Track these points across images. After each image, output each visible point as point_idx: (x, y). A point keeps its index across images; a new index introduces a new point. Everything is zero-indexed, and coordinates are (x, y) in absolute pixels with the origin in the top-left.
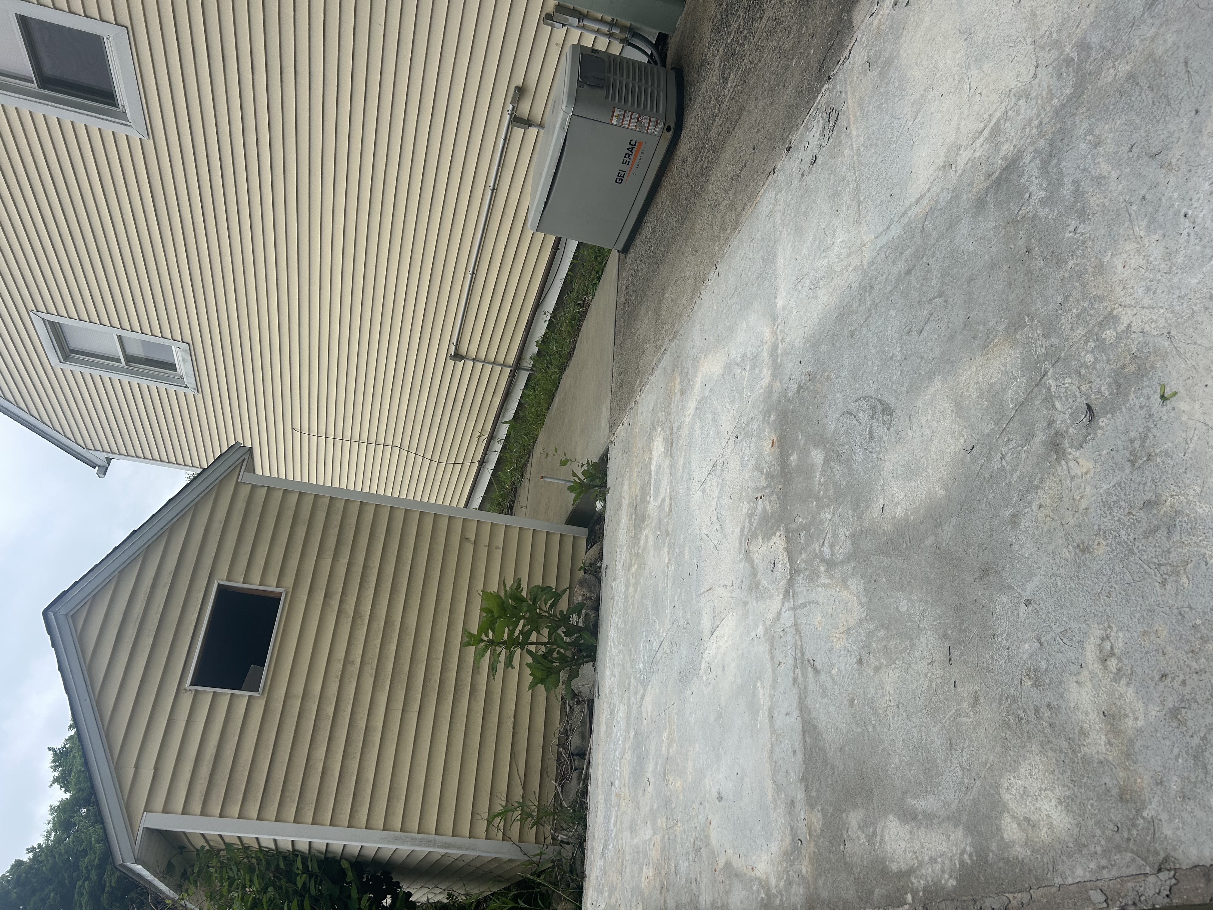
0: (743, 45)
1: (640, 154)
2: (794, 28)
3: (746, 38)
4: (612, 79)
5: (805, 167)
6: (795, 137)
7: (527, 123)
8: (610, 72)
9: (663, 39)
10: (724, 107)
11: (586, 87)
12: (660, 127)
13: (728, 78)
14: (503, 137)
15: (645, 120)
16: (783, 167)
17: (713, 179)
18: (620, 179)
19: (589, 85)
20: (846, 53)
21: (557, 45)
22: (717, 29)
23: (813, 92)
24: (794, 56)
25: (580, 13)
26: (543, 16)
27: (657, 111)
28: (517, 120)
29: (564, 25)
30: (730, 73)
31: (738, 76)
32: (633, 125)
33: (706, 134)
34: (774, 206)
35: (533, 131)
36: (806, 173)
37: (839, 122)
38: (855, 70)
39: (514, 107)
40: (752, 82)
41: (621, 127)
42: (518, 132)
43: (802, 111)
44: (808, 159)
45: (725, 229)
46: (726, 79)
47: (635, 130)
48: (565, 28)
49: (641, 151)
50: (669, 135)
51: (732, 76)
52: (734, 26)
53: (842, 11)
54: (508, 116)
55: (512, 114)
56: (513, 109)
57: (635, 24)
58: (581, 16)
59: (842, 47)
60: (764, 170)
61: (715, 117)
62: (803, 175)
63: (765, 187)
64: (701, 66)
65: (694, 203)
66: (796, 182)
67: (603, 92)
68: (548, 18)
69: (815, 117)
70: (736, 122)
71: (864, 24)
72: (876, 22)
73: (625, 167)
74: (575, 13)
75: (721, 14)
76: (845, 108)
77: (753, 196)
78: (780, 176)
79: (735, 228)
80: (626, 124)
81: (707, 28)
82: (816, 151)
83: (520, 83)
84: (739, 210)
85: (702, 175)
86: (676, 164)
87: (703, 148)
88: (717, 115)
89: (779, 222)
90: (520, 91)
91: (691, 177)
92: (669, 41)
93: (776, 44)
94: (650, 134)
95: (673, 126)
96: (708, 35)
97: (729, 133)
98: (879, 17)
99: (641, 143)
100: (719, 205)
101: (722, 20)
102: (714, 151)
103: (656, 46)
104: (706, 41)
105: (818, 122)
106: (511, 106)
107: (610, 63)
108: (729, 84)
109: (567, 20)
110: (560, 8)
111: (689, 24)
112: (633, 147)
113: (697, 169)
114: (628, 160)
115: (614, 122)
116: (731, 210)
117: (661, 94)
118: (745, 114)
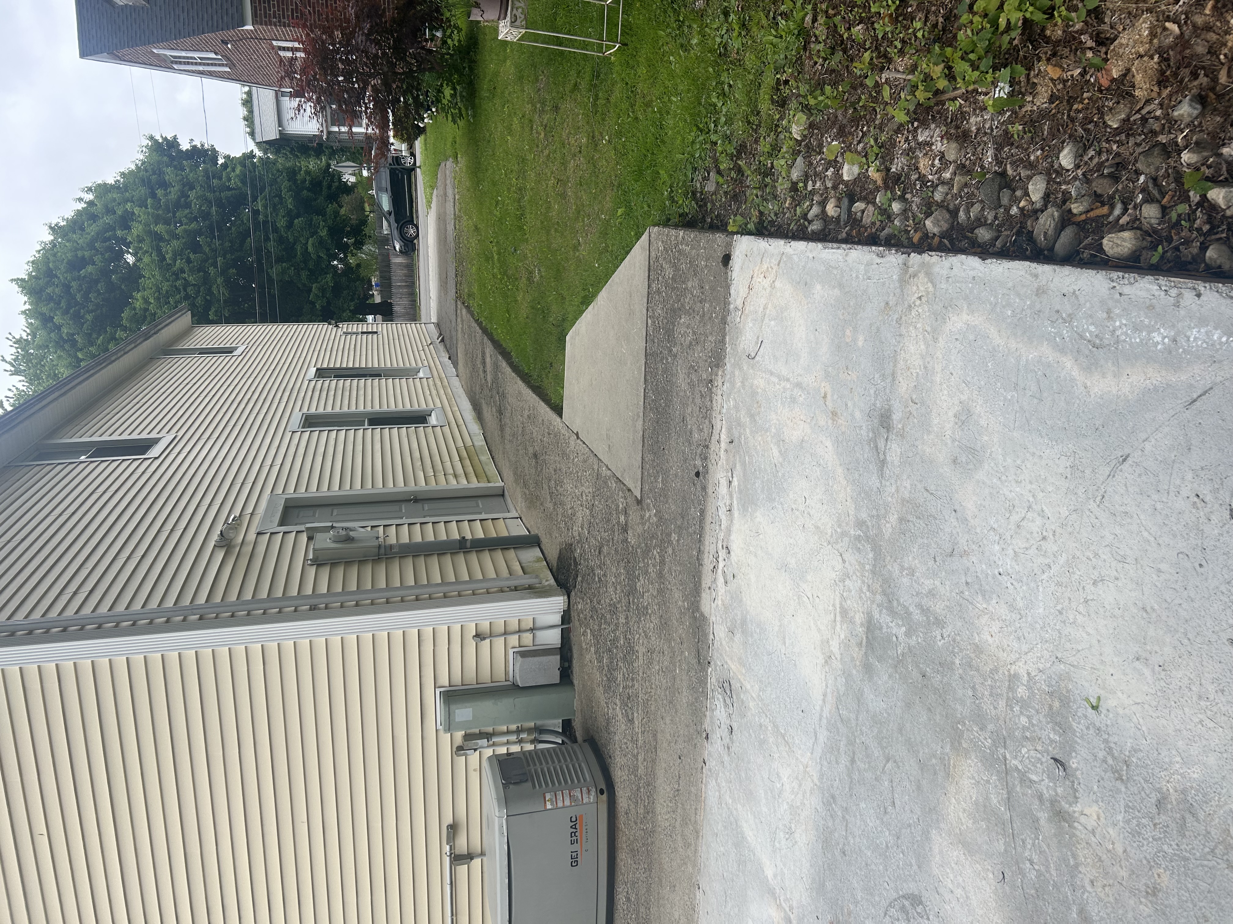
0: (633, 686)
1: (584, 828)
2: (665, 647)
3: (633, 680)
4: (533, 770)
5: (727, 741)
6: (707, 725)
7: (469, 857)
8: (529, 765)
9: (567, 725)
10: (640, 743)
11: (511, 786)
12: (593, 793)
13: (633, 719)
14: (449, 882)
15: (577, 793)
16: (710, 754)
17: (658, 809)
18: (574, 862)
19: (514, 783)
20: (711, 636)
21: (475, 770)
22: (607, 689)
23: (703, 682)
24: (675, 666)
25: (487, 734)
26: (454, 749)
27: (585, 780)
28: (457, 859)
29: (475, 750)
30: (633, 714)
31: (640, 712)
32: (567, 802)
33: (636, 776)
34: (720, 792)
35: (477, 862)
36: (730, 745)
37: (733, 687)
38: (724, 643)
39: (451, 847)
40: (653, 708)
41: (557, 808)
42: (463, 869)
43: (702, 702)
44: (725, 733)
45: (690, 845)
46: (631, 721)
47: (571, 806)
48: (478, 752)
49: (584, 824)
50: (604, 797)
51: (636, 715)
52: (620, 677)
53: (693, 613)
54: (448, 858)
55: (451, 854)
56: (451, 850)
57: (539, 723)
58: (488, 736)
59: (706, 635)
60: (696, 769)
61: (636, 757)
62: (728, 748)
63: (704, 781)
64: (608, 724)
65: (652, 843)
66: (726, 758)
67: (529, 784)
68: (460, 750)
69: (713, 698)
70: (656, 748)
71: (713, 610)
72: (720, 602)
73: (576, 847)
74: (483, 735)
75: (606, 675)
76: (732, 674)
77: (698, 798)
78: (712, 763)
79: (698, 837)
80: (560, 804)
81: (599, 693)
82: (728, 722)
83: (450, 821)
84: (693, 819)
85: (648, 813)
86: (622, 819)
87: (638, 789)
88: (638, 753)
89: (730, 801)
90: (453, 828)
91: (639, 821)
92: (573, 724)
93: (657, 668)
94: (586, 804)
95: (604, 787)
96: (602, 697)
97: (654, 761)
98: (720, 598)
99: (581, 816)
100: (674, 827)
101: (608, 680)
102: (648, 785)
103: (564, 733)
104: (603, 703)
105: (718, 699)
106: (448, 847)
107: (527, 759)
108: (636, 722)
109: (477, 743)
110: (468, 737)
111: (584, 701)
112: (575, 823)
113: (641, 811)
114: (575, 838)
115: (549, 806)
116: (687, 824)
117: (583, 764)
118: (659, 736)
